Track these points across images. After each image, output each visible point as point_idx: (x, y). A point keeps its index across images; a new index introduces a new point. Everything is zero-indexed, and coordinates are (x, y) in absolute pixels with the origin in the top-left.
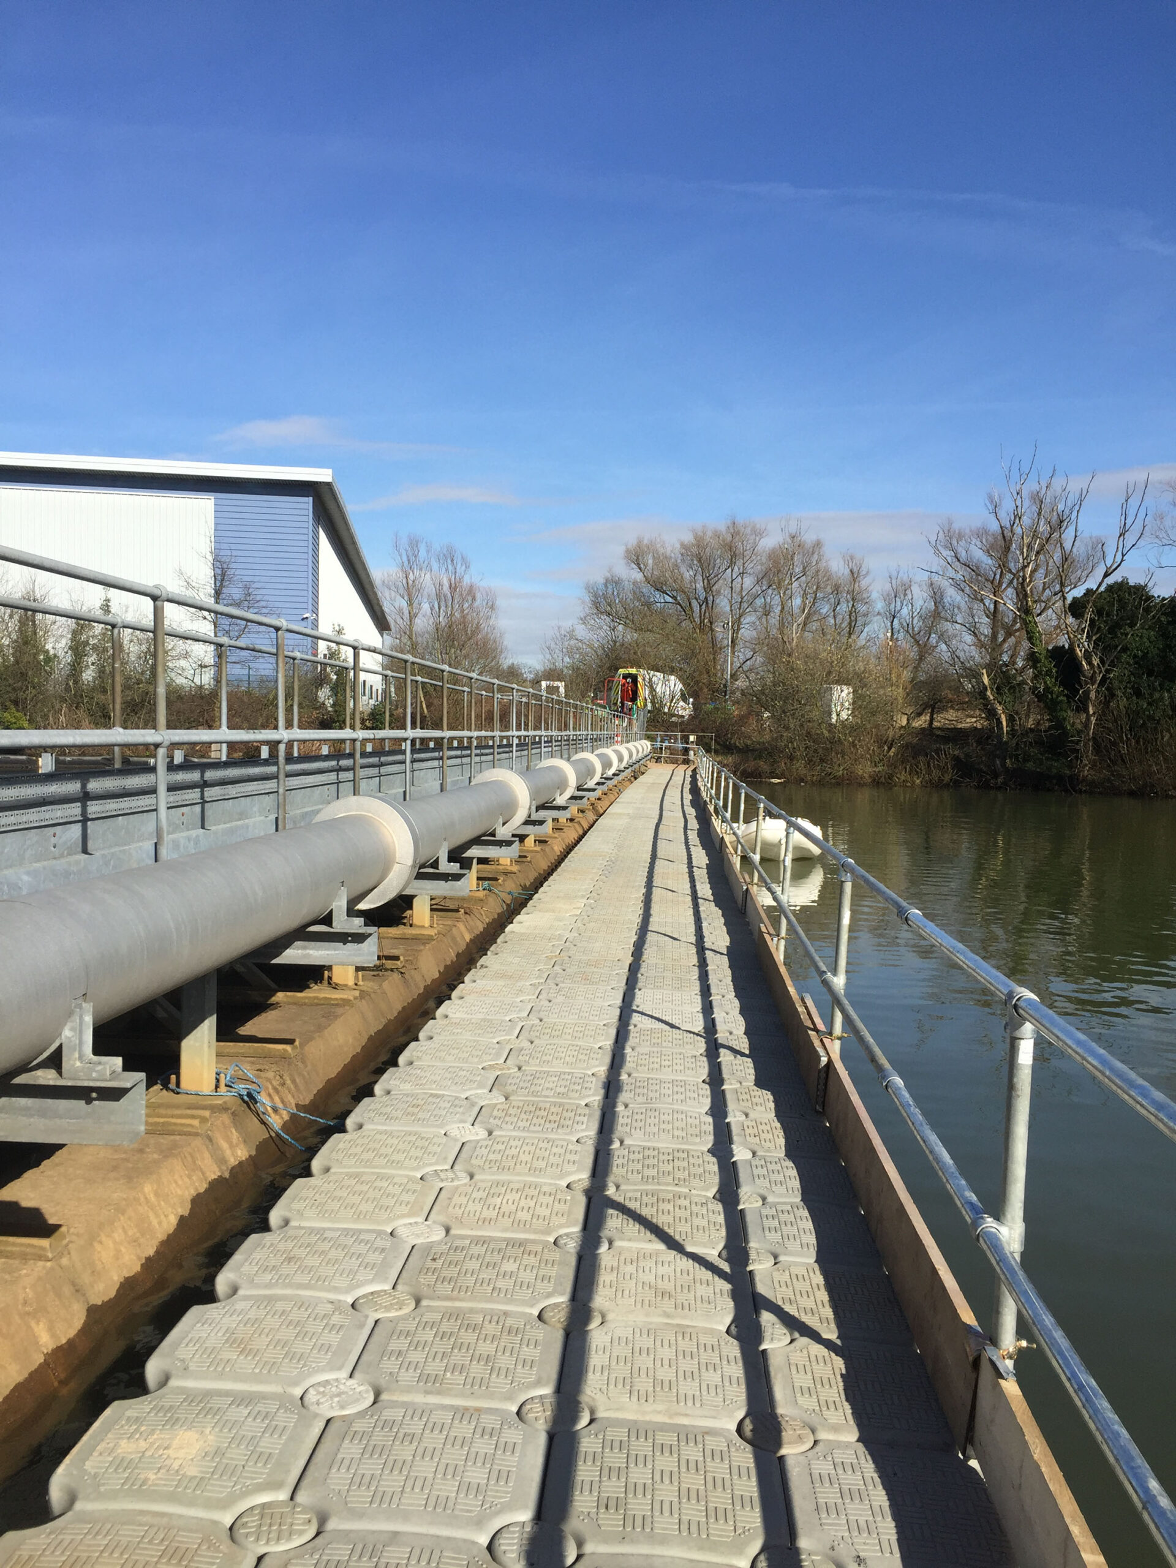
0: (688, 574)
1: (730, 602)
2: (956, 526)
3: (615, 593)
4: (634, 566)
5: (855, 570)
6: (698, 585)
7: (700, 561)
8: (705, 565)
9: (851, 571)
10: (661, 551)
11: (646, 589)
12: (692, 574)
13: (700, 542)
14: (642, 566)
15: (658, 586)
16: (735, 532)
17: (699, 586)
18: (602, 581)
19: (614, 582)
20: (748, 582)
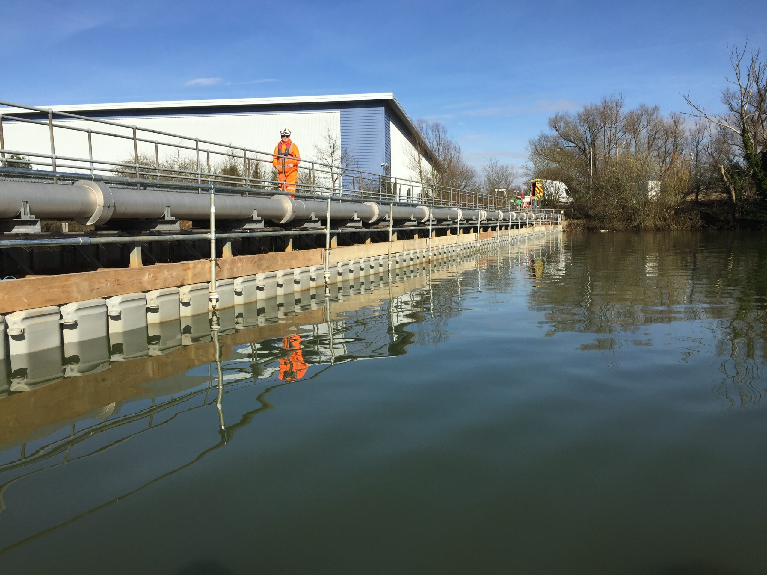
3: (545, 144)
4: (553, 128)
5: (676, 121)
7: (588, 122)
8: (591, 125)
10: (568, 119)
11: (561, 140)
12: (583, 129)
13: (588, 113)
14: (558, 129)
15: (567, 137)
16: (606, 106)
17: (588, 136)
18: (538, 138)
19: (543, 138)
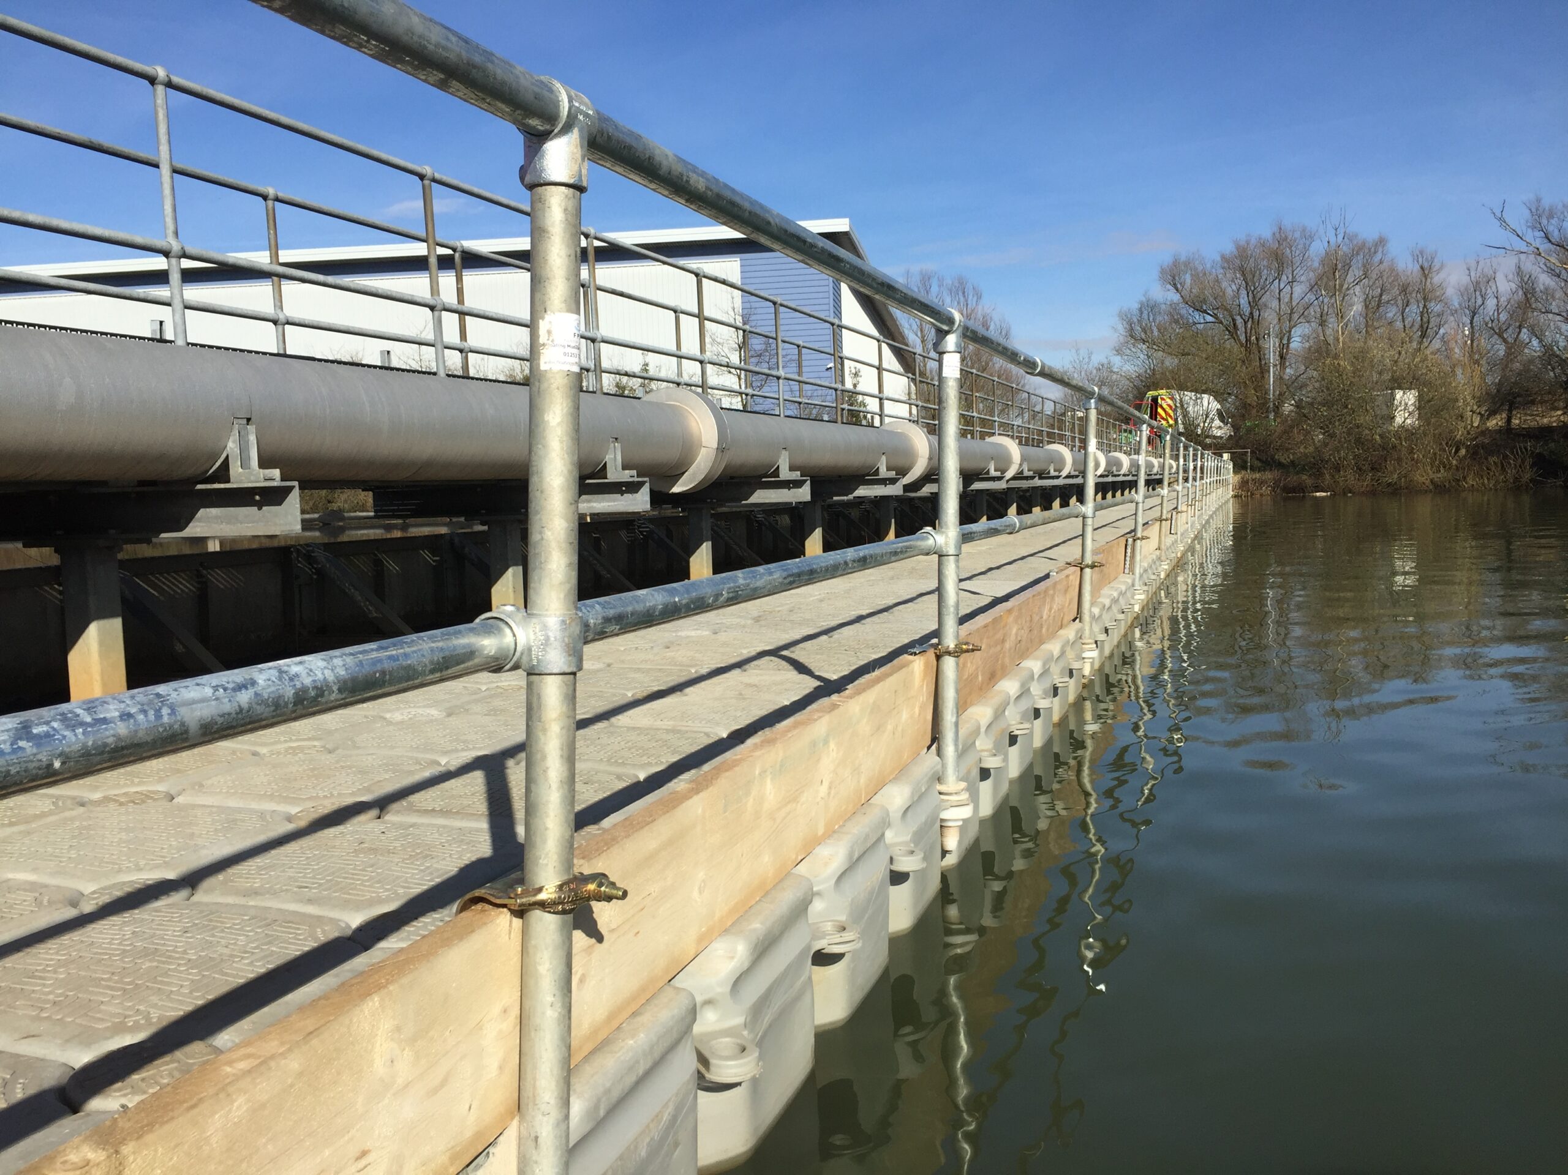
0: (1230, 290)
1: (1279, 314)
2: (1546, 203)
3: (1151, 319)
4: (1169, 287)
5: (1426, 265)
6: (1242, 301)
7: (1243, 274)
8: (1249, 277)
9: (1422, 268)
10: (1200, 268)
11: (1185, 311)
12: (1234, 287)
13: (1242, 253)
14: (1179, 286)
15: (1198, 305)
16: (1282, 238)
17: (1244, 301)
18: (1137, 306)
19: (1149, 307)
20: (1299, 290)
